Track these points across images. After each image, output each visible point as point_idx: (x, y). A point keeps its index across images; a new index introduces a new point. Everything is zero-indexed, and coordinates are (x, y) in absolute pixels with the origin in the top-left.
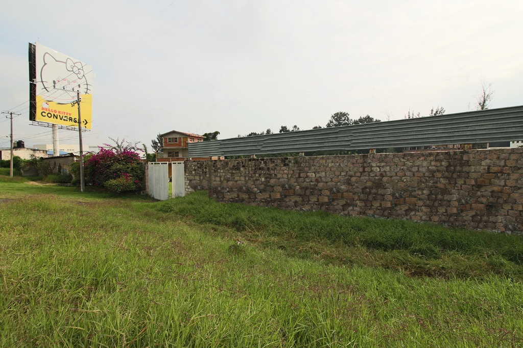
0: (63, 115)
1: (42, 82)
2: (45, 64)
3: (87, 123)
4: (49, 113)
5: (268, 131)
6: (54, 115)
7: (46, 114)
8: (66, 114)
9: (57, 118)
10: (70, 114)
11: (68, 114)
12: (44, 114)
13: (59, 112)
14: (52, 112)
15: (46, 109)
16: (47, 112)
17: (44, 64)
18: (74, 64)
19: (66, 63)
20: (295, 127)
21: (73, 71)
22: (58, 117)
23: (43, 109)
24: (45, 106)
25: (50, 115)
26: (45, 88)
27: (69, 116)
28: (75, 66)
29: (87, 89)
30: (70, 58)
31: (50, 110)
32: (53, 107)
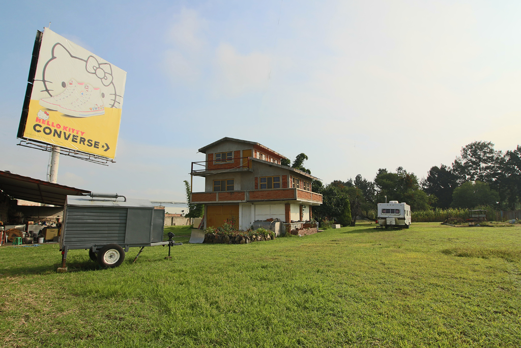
0: (71, 132)
1: (44, 81)
2: (53, 58)
3: (108, 148)
4: (47, 128)
5: (358, 178)
6: (55, 131)
7: (42, 129)
8: (75, 132)
9: (59, 136)
10: (83, 133)
11: (80, 133)
12: (38, 128)
13: (65, 128)
14: (53, 126)
15: (44, 122)
16: (44, 126)
17: (51, 57)
18: (99, 65)
19: (86, 62)
20: (400, 169)
21: (95, 73)
22: (62, 135)
23: (38, 119)
24: (42, 116)
25: (48, 131)
26: (47, 90)
27: (80, 135)
28: (99, 68)
29: (115, 101)
30: (94, 55)
31: (50, 123)
32: (55, 119)
